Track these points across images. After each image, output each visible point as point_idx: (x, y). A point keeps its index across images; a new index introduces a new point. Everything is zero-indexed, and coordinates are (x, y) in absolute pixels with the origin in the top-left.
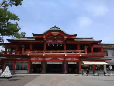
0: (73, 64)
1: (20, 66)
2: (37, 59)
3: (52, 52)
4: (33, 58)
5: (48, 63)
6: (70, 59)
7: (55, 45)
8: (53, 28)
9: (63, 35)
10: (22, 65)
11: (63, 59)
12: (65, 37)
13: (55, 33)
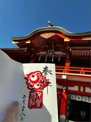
12: (66, 40)
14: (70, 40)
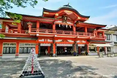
1: (25, 48)
2: (46, 41)
3: (64, 33)
4: (41, 39)
5: (58, 45)
6: (79, 41)
8: (67, 6)
9: (76, 15)
10: (28, 47)
12: (79, 18)
13: (69, 11)
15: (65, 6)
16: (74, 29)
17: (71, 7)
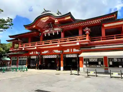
0: (70, 57)
4: (31, 52)
5: (45, 57)
6: (68, 51)
7: (51, 34)
8: (44, 12)
9: (52, 18)
11: (59, 52)
12: (56, 21)
14: (58, 21)
15: (42, 13)
16: (62, 34)
17: (49, 11)
